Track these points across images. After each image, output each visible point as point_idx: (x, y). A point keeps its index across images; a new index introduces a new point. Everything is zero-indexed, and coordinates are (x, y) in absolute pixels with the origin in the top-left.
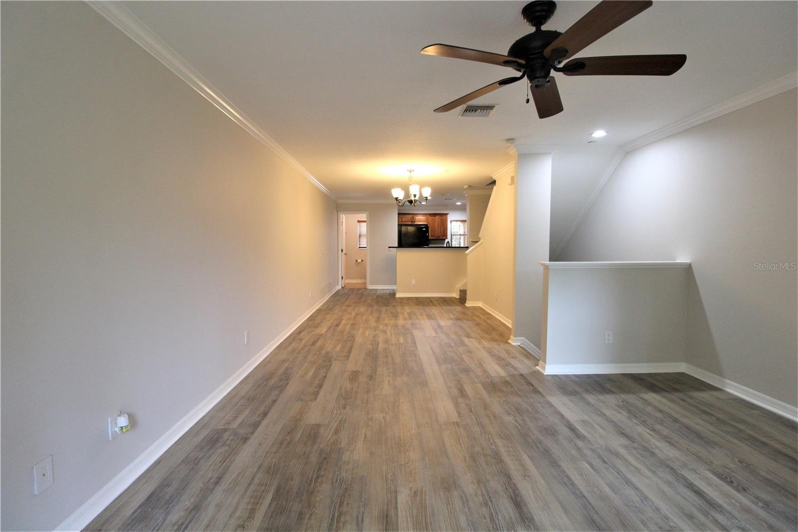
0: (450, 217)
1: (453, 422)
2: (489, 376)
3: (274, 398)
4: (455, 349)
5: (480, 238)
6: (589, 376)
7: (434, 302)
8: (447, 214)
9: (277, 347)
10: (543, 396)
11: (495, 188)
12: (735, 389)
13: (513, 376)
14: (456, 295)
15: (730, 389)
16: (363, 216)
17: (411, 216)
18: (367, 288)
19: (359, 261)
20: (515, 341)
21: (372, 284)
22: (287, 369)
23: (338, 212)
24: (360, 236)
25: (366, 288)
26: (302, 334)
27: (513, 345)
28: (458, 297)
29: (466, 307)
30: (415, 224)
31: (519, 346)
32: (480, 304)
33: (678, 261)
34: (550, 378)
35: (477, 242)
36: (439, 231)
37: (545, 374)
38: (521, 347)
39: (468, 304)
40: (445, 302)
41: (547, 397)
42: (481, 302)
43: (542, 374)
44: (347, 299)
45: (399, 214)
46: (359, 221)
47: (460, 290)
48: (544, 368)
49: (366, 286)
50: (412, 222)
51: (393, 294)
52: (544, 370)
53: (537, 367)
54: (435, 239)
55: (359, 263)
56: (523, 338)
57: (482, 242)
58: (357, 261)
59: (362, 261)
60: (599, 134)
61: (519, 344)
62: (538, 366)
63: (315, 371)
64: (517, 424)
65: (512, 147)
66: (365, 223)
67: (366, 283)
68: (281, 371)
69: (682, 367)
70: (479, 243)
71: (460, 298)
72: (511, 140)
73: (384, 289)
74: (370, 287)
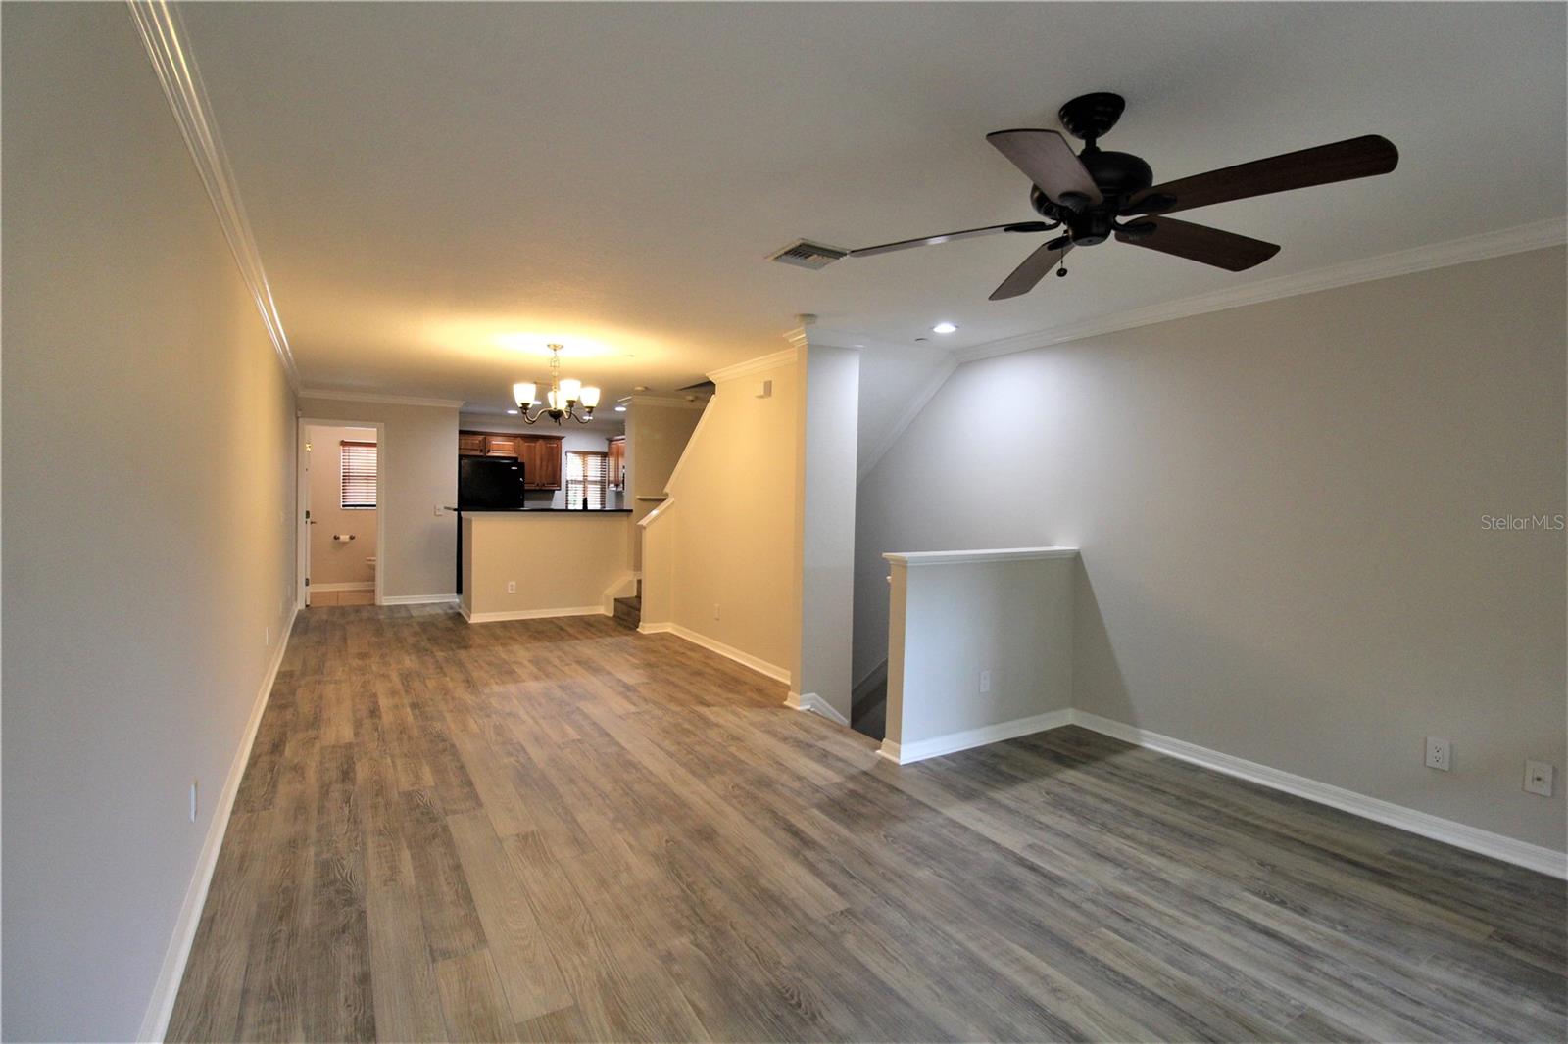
0: (568, 444)
1: (842, 912)
2: (817, 789)
3: (356, 969)
4: (703, 738)
5: (667, 494)
6: (967, 755)
7: (569, 629)
8: (560, 438)
9: (237, 803)
10: (938, 812)
11: (714, 399)
12: (1157, 743)
13: (852, 778)
14: (605, 610)
15: (1149, 743)
16: (370, 434)
17: (481, 437)
18: (378, 603)
19: (344, 537)
20: (798, 702)
21: (389, 593)
22: (325, 867)
23: (297, 418)
24: (347, 478)
25: (374, 605)
26: (288, 751)
27: (799, 712)
28: (612, 615)
29: (642, 636)
30: (489, 455)
31: (809, 710)
32: (669, 628)
33: (1057, 548)
34: (913, 770)
35: (663, 500)
36: (544, 473)
37: (901, 763)
38: (813, 712)
39: (646, 628)
40: (588, 626)
41: (943, 811)
42: (670, 624)
43: (896, 765)
44: (345, 639)
45: (461, 432)
46: (344, 443)
47: (616, 600)
48: (897, 753)
49: (374, 599)
50: (481, 451)
51: (458, 618)
52: (899, 757)
53: (879, 752)
54: (535, 490)
55: (344, 543)
56: (814, 694)
57: (673, 504)
58: (336, 538)
59: (352, 538)
60: (945, 328)
61: (809, 707)
62: (879, 749)
63: (413, 857)
64: (947, 882)
65: (801, 328)
66: (375, 449)
67: (374, 591)
68: (308, 878)
69: (1069, 717)
70: (663, 506)
71: (615, 616)
72: (808, 318)
73: (424, 605)
74: (385, 600)
